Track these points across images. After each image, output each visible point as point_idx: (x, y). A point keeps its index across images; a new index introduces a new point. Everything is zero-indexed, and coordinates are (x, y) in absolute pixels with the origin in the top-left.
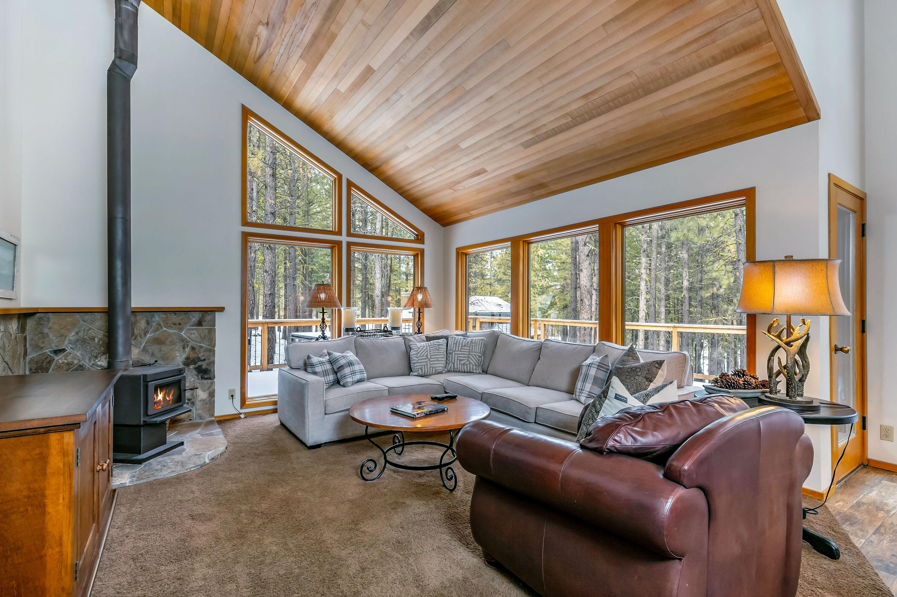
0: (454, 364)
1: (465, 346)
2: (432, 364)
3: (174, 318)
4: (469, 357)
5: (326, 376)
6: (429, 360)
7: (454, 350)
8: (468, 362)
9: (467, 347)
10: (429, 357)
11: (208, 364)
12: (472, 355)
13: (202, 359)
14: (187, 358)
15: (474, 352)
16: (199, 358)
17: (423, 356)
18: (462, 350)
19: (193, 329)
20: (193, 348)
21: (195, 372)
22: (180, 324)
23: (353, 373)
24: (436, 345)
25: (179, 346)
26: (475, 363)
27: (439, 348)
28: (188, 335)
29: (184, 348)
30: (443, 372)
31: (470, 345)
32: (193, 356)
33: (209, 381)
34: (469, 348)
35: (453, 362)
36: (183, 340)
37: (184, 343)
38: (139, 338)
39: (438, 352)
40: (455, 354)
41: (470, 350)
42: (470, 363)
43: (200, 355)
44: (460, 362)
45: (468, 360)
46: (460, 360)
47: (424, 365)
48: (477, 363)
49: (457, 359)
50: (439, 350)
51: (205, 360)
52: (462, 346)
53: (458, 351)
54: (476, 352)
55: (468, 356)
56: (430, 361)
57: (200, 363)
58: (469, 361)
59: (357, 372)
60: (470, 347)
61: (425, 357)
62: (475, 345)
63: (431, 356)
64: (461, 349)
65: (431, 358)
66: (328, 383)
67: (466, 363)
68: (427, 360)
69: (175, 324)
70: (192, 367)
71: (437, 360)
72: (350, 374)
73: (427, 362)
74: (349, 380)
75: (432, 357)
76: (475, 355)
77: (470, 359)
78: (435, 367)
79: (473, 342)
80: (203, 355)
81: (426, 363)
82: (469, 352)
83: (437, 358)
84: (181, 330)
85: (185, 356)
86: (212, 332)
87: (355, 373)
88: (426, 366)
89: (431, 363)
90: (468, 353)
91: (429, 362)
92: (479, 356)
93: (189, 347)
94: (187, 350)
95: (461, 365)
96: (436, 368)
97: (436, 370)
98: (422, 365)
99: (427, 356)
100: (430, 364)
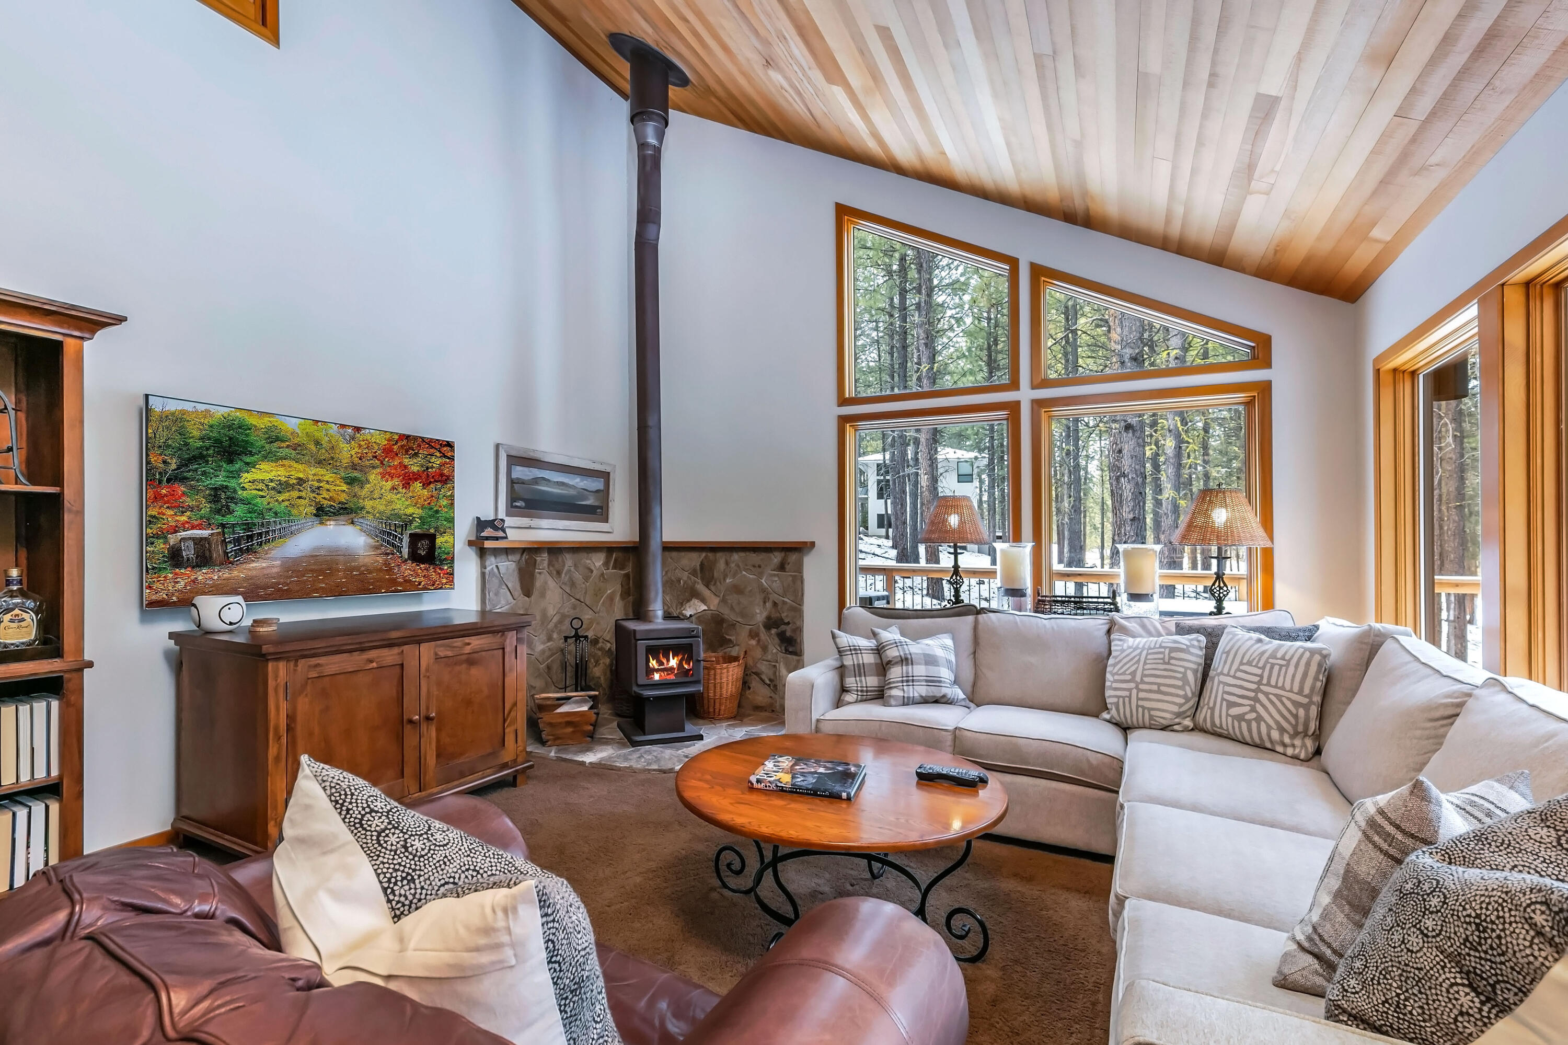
0: (1213, 709)
1: (1249, 663)
2: (1142, 699)
3: (754, 558)
4: (1256, 700)
5: (860, 676)
6: (1137, 687)
7: (1219, 671)
8: (1254, 715)
9: (1256, 666)
10: (1138, 679)
11: (794, 631)
12: (1266, 694)
13: (786, 621)
14: (769, 618)
15: (1276, 687)
16: (782, 620)
17: (1124, 673)
18: (1239, 674)
19: (775, 575)
20: (775, 604)
21: (777, 641)
22: (760, 566)
23: (907, 681)
24: (1165, 648)
25: (759, 598)
26: (1277, 722)
27: (1171, 658)
28: (770, 583)
29: (765, 603)
30: (1176, 727)
31: (1267, 662)
32: (775, 615)
33: (795, 657)
34: (1259, 672)
35: (1211, 705)
36: (763, 590)
37: (765, 595)
38: (718, 583)
39: (1165, 670)
40: (1220, 682)
41: (1261, 676)
42: (1259, 719)
43: (784, 615)
44: (1228, 707)
45: (1253, 709)
46: (1231, 705)
47: (1124, 697)
48: (1285, 725)
49: (1223, 699)
50: (1168, 663)
51: (788, 623)
52: (1241, 663)
53: (1228, 675)
54: (1283, 688)
55: (1252, 694)
56: (1139, 690)
57: (783, 627)
58: (1256, 712)
59: (919, 681)
60: (1263, 668)
61: (1129, 677)
62: (1281, 666)
63: (1143, 675)
64: (1238, 670)
65: (1142, 682)
66: (862, 691)
67: (1247, 717)
68: (1132, 685)
69: (754, 566)
70: (774, 631)
71: (1159, 692)
72: (898, 682)
73: (1130, 690)
74: (896, 692)
75: (1146, 679)
76: (1278, 697)
77: (1258, 705)
78: (1150, 709)
79: (1279, 655)
80: (787, 616)
81: (1127, 693)
82: (1259, 683)
83: (1159, 685)
84: (760, 575)
85: (765, 614)
86: (798, 579)
87: (913, 681)
88: (1127, 699)
89: (1142, 695)
90: (1254, 686)
91: (1134, 691)
92: (1297, 704)
93: (771, 601)
94: (769, 605)
95: (1230, 719)
96: (1153, 713)
97: (1151, 717)
98: (1118, 697)
99: (1133, 674)
100: (1138, 699)
